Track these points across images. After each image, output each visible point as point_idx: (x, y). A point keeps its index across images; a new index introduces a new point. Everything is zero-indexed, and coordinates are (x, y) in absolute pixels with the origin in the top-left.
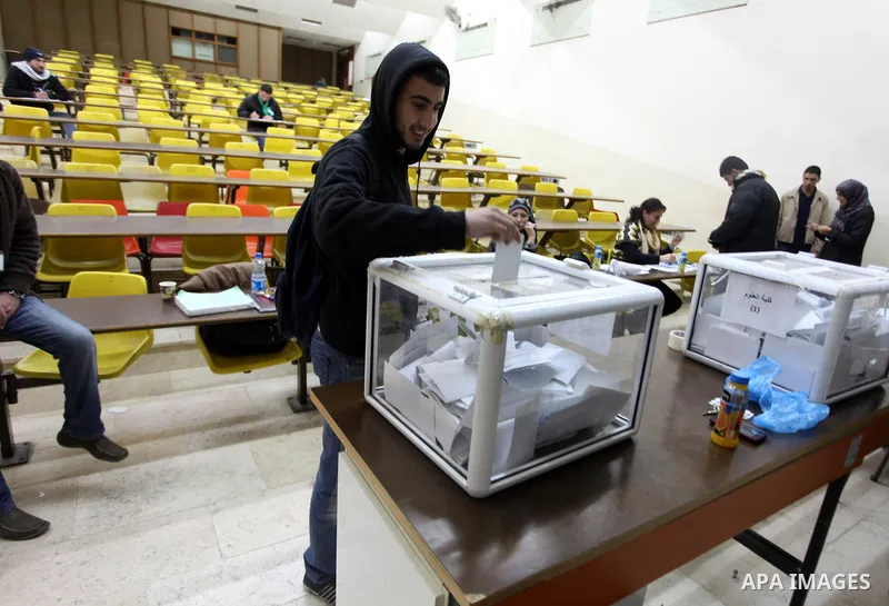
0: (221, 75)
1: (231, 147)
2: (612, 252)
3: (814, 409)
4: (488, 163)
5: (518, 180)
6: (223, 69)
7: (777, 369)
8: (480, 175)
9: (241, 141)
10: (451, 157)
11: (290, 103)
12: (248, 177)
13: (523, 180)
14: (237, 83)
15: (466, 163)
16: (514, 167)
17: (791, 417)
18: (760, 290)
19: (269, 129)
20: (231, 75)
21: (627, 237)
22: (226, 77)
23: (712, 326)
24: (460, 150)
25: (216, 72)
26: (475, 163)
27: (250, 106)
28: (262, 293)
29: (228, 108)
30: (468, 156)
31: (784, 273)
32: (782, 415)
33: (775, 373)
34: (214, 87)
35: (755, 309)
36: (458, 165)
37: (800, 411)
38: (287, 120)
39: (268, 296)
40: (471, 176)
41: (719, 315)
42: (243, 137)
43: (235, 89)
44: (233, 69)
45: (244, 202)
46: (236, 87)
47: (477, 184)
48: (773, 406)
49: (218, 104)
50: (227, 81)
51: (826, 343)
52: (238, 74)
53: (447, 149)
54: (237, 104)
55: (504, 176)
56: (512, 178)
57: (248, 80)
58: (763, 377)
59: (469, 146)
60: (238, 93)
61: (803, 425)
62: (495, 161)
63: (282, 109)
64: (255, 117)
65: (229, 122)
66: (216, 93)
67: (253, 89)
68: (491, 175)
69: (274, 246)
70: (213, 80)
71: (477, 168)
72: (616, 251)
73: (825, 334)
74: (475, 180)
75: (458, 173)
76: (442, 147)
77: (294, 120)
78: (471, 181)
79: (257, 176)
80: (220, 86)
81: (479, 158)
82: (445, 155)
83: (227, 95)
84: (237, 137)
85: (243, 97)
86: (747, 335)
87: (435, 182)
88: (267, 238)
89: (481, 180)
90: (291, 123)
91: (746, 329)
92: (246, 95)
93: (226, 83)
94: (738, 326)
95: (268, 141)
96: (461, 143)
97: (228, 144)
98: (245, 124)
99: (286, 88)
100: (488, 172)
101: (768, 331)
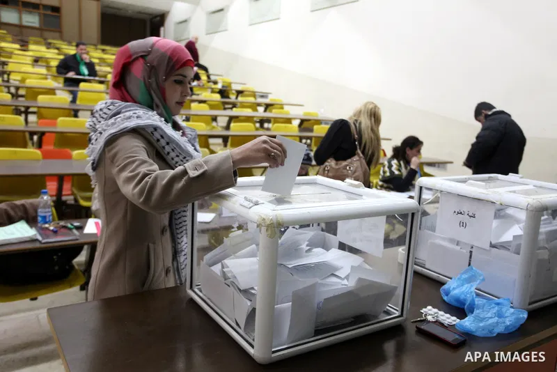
0: (45, 39)
1: (43, 99)
2: (377, 183)
3: (513, 314)
4: (274, 111)
5: (300, 126)
6: (46, 34)
7: (481, 278)
8: (268, 121)
9: (55, 94)
10: (243, 106)
11: (105, 62)
12: (55, 125)
13: (305, 124)
14: (58, 46)
15: (256, 110)
16: (297, 113)
17: (491, 321)
18: (466, 207)
19: (82, 85)
20: (54, 39)
21: (392, 172)
22: (50, 41)
23: (430, 241)
24: (251, 99)
25: (41, 36)
26: (265, 111)
27: (68, 65)
28: (47, 226)
29: (48, 67)
30: (259, 105)
31: (484, 191)
32: (482, 320)
33: (478, 281)
34: (37, 49)
35: (463, 224)
36: (248, 112)
37: (500, 315)
38: (101, 77)
39: (52, 228)
40: (262, 122)
41: (434, 231)
42: (57, 92)
43: (56, 51)
44: (57, 34)
45: (51, 148)
46: (58, 49)
47: (268, 129)
48: (476, 312)
49: (39, 63)
50: (50, 44)
51: (521, 252)
52: (62, 38)
53: (240, 99)
54: (54, 63)
55: (289, 121)
56: (296, 123)
57: (70, 43)
58: (469, 285)
59: (262, 97)
60: (59, 54)
61: (500, 329)
62: (282, 108)
63: (97, 68)
64: (71, 75)
65: (46, 79)
66: (38, 54)
67: (72, 51)
68: (277, 120)
69: (73, 186)
70: (37, 43)
71: (268, 115)
72: (380, 183)
73: (520, 244)
74: (266, 125)
75: (248, 119)
76: (237, 98)
77: (105, 76)
78: (262, 126)
79: (65, 124)
80: (43, 48)
81: (268, 107)
82: (239, 104)
83: (48, 55)
84: (51, 91)
85: (62, 57)
86: (458, 248)
87: (228, 128)
88: (66, 178)
89: (270, 125)
90: (102, 79)
91: (458, 244)
92: (65, 55)
93: (49, 46)
94: (451, 240)
95: (80, 95)
96: (254, 94)
97: (41, 97)
98: (61, 80)
99: (103, 50)
100: (275, 118)
101: (475, 244)
